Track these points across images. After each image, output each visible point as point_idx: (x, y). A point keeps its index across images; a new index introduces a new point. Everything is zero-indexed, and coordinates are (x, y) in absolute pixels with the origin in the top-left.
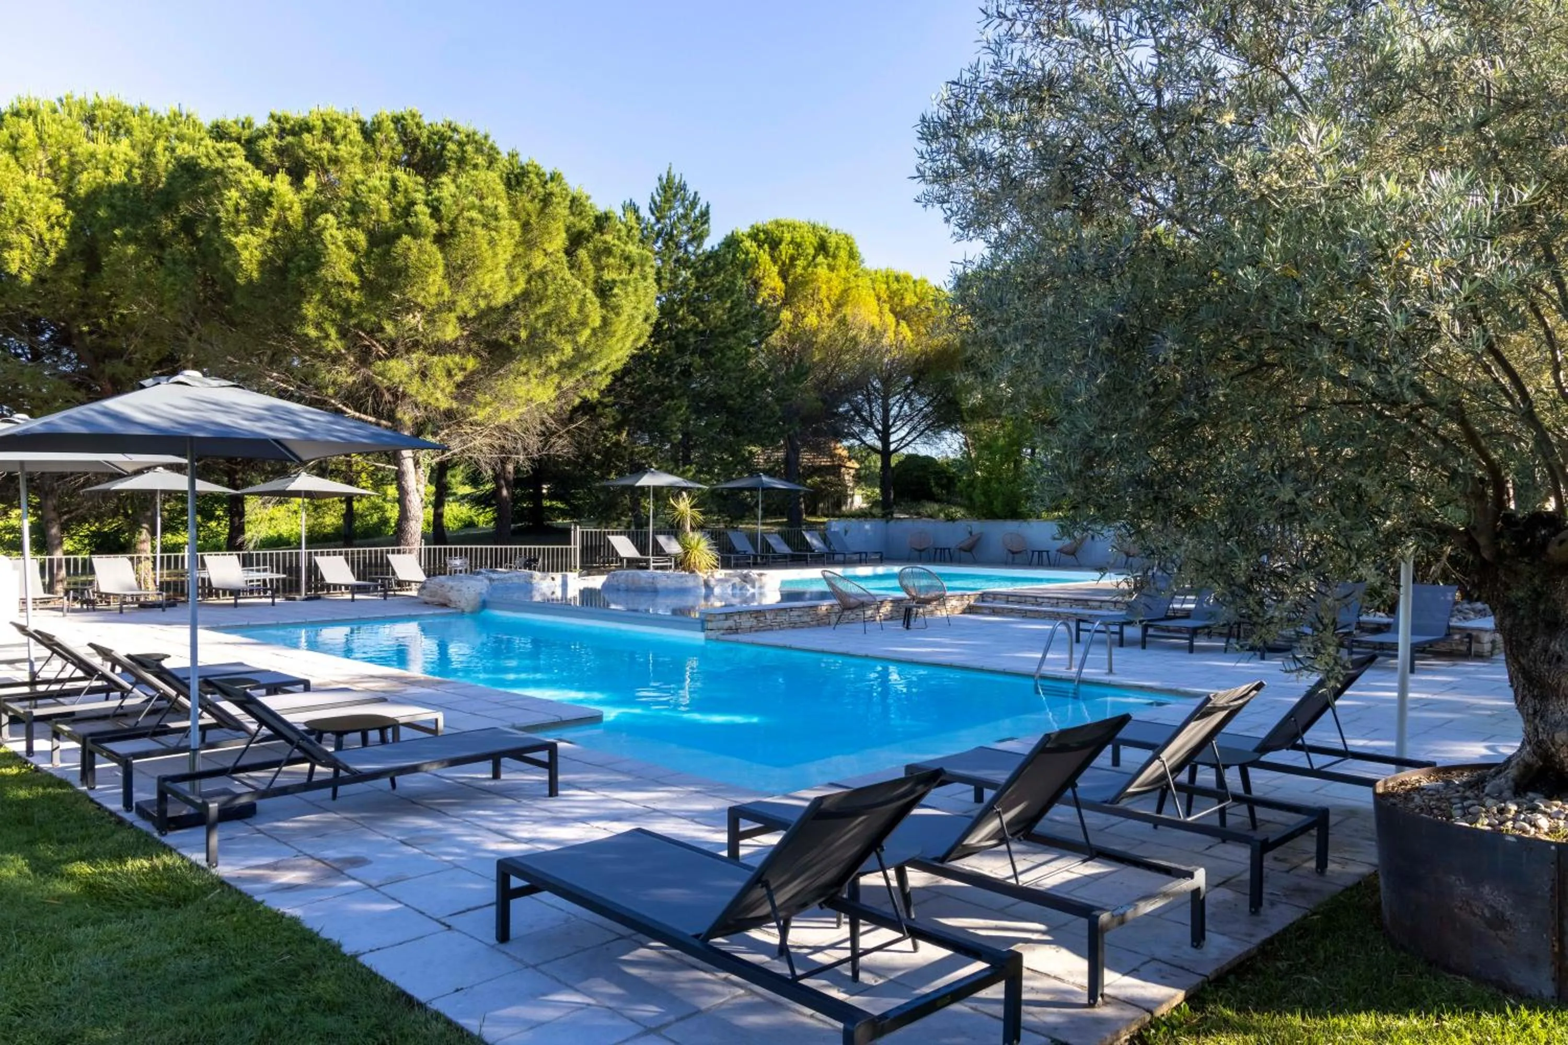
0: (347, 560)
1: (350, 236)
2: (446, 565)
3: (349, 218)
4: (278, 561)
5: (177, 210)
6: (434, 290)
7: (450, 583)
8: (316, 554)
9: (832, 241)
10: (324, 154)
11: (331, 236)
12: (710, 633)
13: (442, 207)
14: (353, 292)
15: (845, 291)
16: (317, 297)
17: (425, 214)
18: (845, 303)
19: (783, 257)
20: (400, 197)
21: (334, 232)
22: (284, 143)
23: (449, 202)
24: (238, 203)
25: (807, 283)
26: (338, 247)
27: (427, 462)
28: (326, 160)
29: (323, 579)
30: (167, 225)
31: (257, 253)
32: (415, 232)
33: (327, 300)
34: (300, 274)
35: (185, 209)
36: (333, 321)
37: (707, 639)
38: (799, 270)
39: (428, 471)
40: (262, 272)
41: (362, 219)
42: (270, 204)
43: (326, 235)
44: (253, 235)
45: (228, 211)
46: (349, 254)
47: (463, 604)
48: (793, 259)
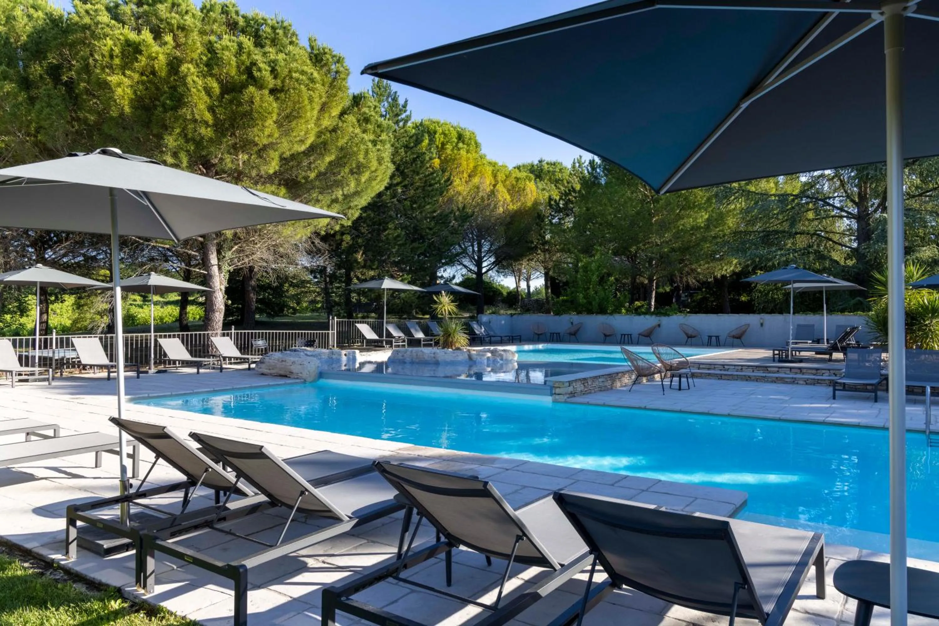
0: (183, 342)
1: (206, 83)
2: (252, 345)
3: (205, 69)
4: (132, 344)
5: (45, 58)
6: (267, 132)
7: (292, 359)
8: (161, 337)
9: (467, 135)
10: (174, 21)
11: (194, 81)
12: (557, 397)
13: (277, 68)
14: (206, 128)
15: (475, 167)
16: (178, 130)
17: (266, 70)
18: (475, 175)
19: (437, 143)
20: (244, 57)
21: (196, 79)
22: (141, 10)
23: (283, 63)
24: (112, 50)
25: (454, 160)
26: (198, 90)
27: (227, 269)
28: (175, 26)
29: (165, 355)
30: (37, 69)
31: (129, 91)
32: (259, 84)
33: (184, 135)
34: (165, 111)
35: (52, 59)
36: (188, 151)
37: (555, 401)
38: (449, 152)
39: (227, 276)
40: (132, 107)
41: (216, 71)
42: (140, 52)
43: (189, 79)
44: (125, 76)
45: (103, 56)
46: (206, 98)
47: (304, 375)
48: (443, 144)
